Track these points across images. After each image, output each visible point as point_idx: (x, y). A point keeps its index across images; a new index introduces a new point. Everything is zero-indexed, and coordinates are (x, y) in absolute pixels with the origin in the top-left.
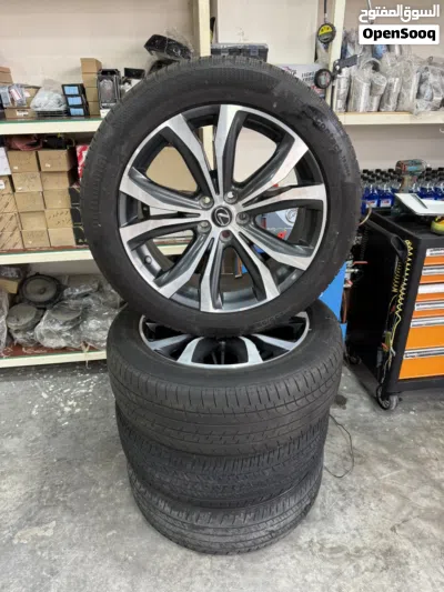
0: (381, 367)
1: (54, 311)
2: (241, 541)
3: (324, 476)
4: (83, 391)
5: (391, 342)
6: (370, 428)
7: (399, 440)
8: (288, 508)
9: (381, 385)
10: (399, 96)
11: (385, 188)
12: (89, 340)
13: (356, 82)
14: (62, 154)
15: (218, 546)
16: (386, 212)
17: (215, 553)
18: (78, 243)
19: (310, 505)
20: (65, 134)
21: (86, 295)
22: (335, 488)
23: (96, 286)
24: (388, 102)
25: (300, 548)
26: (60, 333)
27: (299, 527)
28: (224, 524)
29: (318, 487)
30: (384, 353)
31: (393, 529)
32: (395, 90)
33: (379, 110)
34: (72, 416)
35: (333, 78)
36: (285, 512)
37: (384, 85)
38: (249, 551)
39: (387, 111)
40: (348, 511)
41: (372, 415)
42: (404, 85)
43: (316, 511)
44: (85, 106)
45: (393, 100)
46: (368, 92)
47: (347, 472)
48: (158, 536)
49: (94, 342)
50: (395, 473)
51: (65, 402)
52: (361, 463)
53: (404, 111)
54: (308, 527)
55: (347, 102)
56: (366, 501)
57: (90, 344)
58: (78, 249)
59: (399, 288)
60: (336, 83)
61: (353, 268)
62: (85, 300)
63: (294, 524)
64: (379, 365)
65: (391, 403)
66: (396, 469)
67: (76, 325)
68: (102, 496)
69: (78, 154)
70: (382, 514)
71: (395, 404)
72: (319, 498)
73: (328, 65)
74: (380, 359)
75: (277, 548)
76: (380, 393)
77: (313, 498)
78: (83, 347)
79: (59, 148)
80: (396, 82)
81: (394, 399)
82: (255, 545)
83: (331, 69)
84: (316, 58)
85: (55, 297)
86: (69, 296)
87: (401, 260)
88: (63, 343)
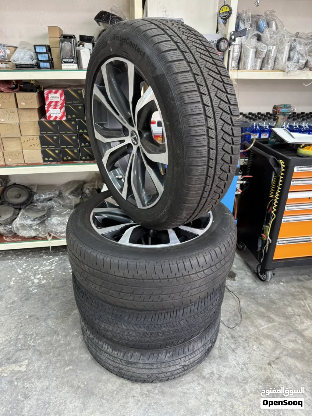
0: (261, 251)
1: (27, 210)
2: (162, 373)
3: (221, 327)
4: (48, 268)
5: (268, 233)
6: (253, 294)
7: (273, 302)
8: (196, 349)
9: (260, 264)
10: (276, 59)
11: (265, 125)
12: (52, 232)
13: (245, 48)
14: (34, 96)
15: (146, 377)
16: (266, 141)
17: (144, 382)
18: (44, 161)
19: (212, 347)
20: (35, 81)
21: (50, 199)
22: (229, 336)
23: (57, 192)
24: (268, 63)
25: (204, 378)
26: (31, 226)
27: (203, 363)
28: (150, 361)
29: (217, 335)
30: (263, 241)
31: (269, 364)
32: (272, 55)
33: (261, 69)
34: (39, 286)
35: (229, 45)
36: (194, 352)
37: (265, 51)
38: (168, 380)
39: (267, 70)
40: (237, 351)
41: (254, 285)
42: (279, 51)
43: (215, 352)
44: (51, 61)
45: (271, 62)
46: (254, 55)
47: (237, 324)
48: (102, 370)
49: (56, 233)
50: (270, 325)
51: (35, 276)
52: (246, 318)
53: (279, 70)
54: (210, 363)
55: (239, 63)
56: (251, 345)
57: (52, 234)
58: (44, 165)
59: (274, 194)
60: (231, 48)
61: (242, 180)
62: (49, 203)
63: (200, 361)
64: (259, 249)
65: (267, 276)
66: (271, 322)
67: (43, 220)
68: (62, 342)
69: (45, 96)
70: (262, 353)
71: (270, 277)
72: (217, 343)
73: (226, 35)
74: (260, 246)
75: (188, 378)
76: (259, 270)
77: (214, 343)
78: (48, 237)
79: (31, 91)
80: (274, 49)
81: (270, 274)
82: (173, 375)
83: (228, 38)
84: (217, 30)
85: (28, 200)
86: (37, 200)
87: (276, 174)
88: (33, 234)
